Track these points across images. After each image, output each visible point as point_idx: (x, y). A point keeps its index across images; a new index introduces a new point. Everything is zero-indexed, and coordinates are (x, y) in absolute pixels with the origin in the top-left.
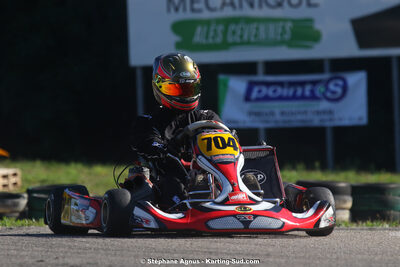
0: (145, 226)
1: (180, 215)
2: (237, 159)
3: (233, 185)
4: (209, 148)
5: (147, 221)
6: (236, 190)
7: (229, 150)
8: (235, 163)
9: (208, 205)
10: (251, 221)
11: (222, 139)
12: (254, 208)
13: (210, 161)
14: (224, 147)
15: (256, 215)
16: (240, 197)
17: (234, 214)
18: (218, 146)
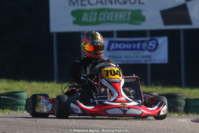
1: (93, 107)
3: (118, 93)
4: (107, 75)
5: (77, 110)
6: (120, 95)
7: (117, 76)
8: (120, 83)
11: (114, 71)
12: (129, 104)
13: (108, 81)
14: (115, 75)
15: (129, 108)
16: (122, 99)
17: (118, 107)
18: (111, 74)
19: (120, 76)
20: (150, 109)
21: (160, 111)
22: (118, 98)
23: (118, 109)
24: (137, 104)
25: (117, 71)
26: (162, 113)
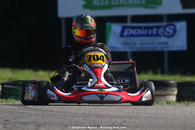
0: (52, 99)
1: (70, 94)
2: (104, 66)
5: (53, 96)
7: (100, 61)
8: (102, 68)
9: (84, 88)
10: (104, 97)
11: (97, 56)
12: (107, 90)
15: (107, 94)
16: (101, 84)
17: (96, 93)
18: (94, 59)
19: (103, 61)
20: (132, 95)
21: (142, 97)
22: (96, 83)
23: (95, 95)
24: (117, 89)
25: (101, 56)
26: (144, 99)
